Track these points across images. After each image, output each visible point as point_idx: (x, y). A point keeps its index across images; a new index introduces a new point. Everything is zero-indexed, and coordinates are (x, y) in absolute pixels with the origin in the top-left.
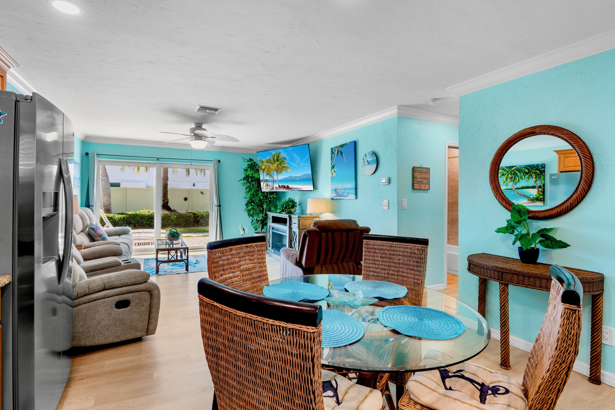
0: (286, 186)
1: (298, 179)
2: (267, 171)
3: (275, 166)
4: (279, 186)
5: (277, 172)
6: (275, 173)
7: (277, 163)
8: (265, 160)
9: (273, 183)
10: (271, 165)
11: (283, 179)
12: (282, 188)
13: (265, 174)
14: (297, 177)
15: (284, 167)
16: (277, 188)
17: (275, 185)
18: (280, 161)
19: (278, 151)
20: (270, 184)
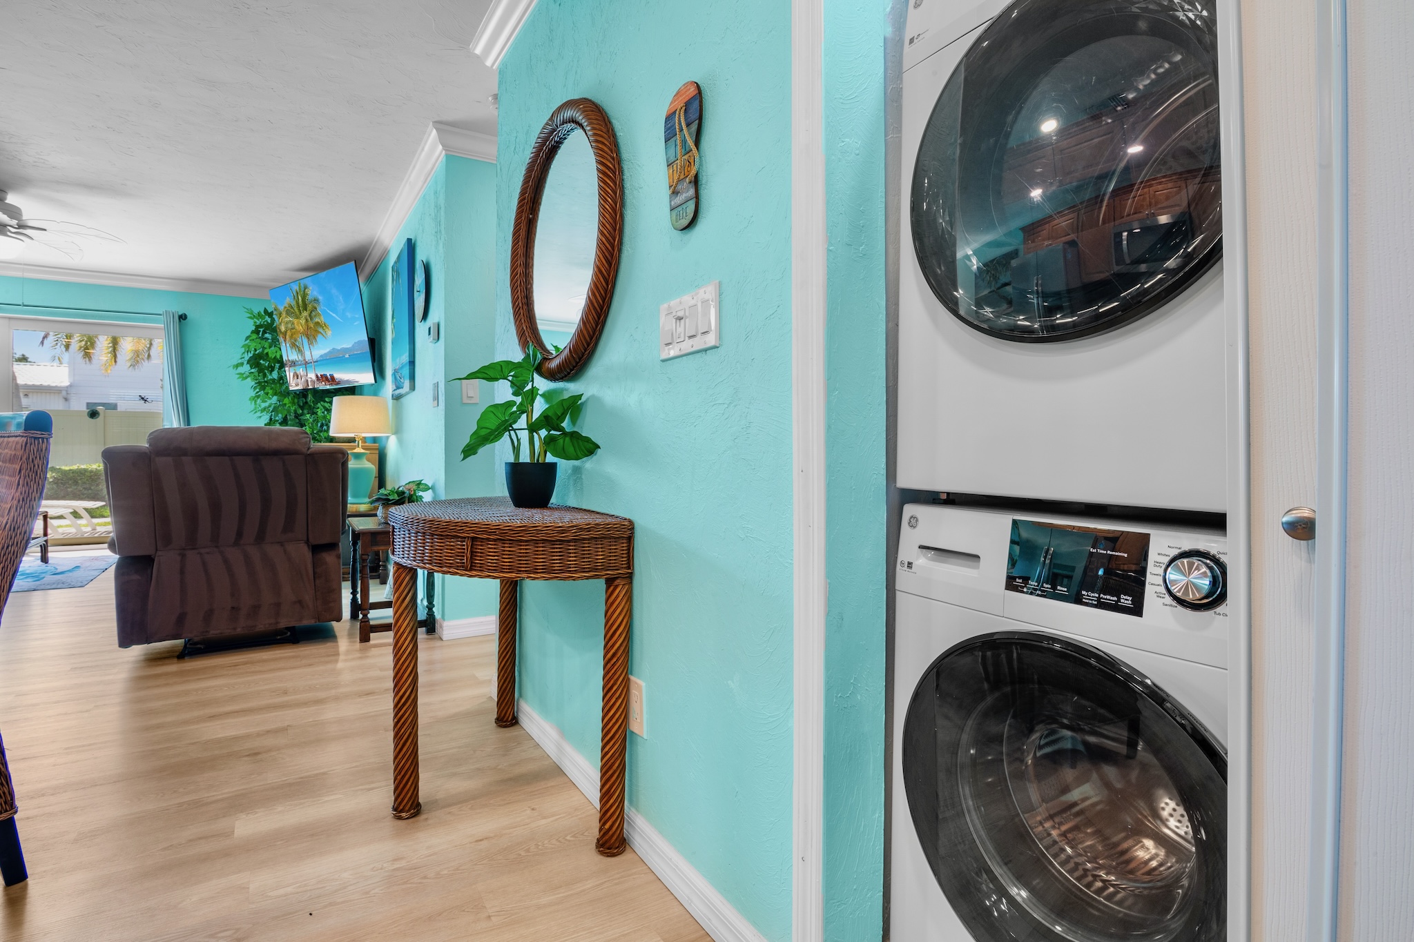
0: (328, 375)
1: (347, 356)
2: (291, 337)
3: (303, 321)
4: (317, 376)
5: (308, 338)
6: (305, 341)
7: (305, 314)
8: (283, 308)
9: (305, 369)
10: (296, 321)
11: (321, 356)
12: (323, 383)
13: (288, 345)
14: (345, 350)
15: (318, 324)
16: (314, 382)
17: (309, 375)
18: (310, 307)
19: (302, 282)
20: (301, 371)
